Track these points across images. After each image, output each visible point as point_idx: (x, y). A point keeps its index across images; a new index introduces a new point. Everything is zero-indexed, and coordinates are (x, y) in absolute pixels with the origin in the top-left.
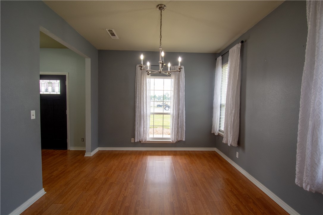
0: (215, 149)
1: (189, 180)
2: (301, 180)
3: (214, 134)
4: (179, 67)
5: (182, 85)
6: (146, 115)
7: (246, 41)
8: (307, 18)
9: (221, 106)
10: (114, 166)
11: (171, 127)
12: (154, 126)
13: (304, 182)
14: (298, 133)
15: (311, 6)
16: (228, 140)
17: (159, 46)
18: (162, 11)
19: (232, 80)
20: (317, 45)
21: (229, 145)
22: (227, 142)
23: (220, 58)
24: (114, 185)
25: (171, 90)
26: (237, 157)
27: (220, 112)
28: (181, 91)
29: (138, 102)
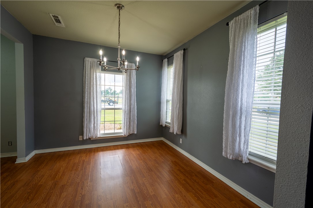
0: (162, 139)
1: (145, 167)
2: (226, 152)
3: (162, 126)
4: (137, 66)
5: (133, 82)
6: (96, 111)
7: (187, 49)
8: (230, 40)
9: (167, 101)
10: (62, 168)
11: (123, 121)
12: (105, 121)
13: (228, 153)
14: (224, 120)
15: (232, 32)
16: (174, 130)
17: (118, 44)
18: (121, 10)
19: (177, 80)
20: (235, 60)
21: (175, 133)
22: (174, 131)
23: (166, 60)
24: (67, 187)
25: (123, 86)
26: (181, 142)
27: (167, 107)
28: (132, 87)
29: (88, 98)
